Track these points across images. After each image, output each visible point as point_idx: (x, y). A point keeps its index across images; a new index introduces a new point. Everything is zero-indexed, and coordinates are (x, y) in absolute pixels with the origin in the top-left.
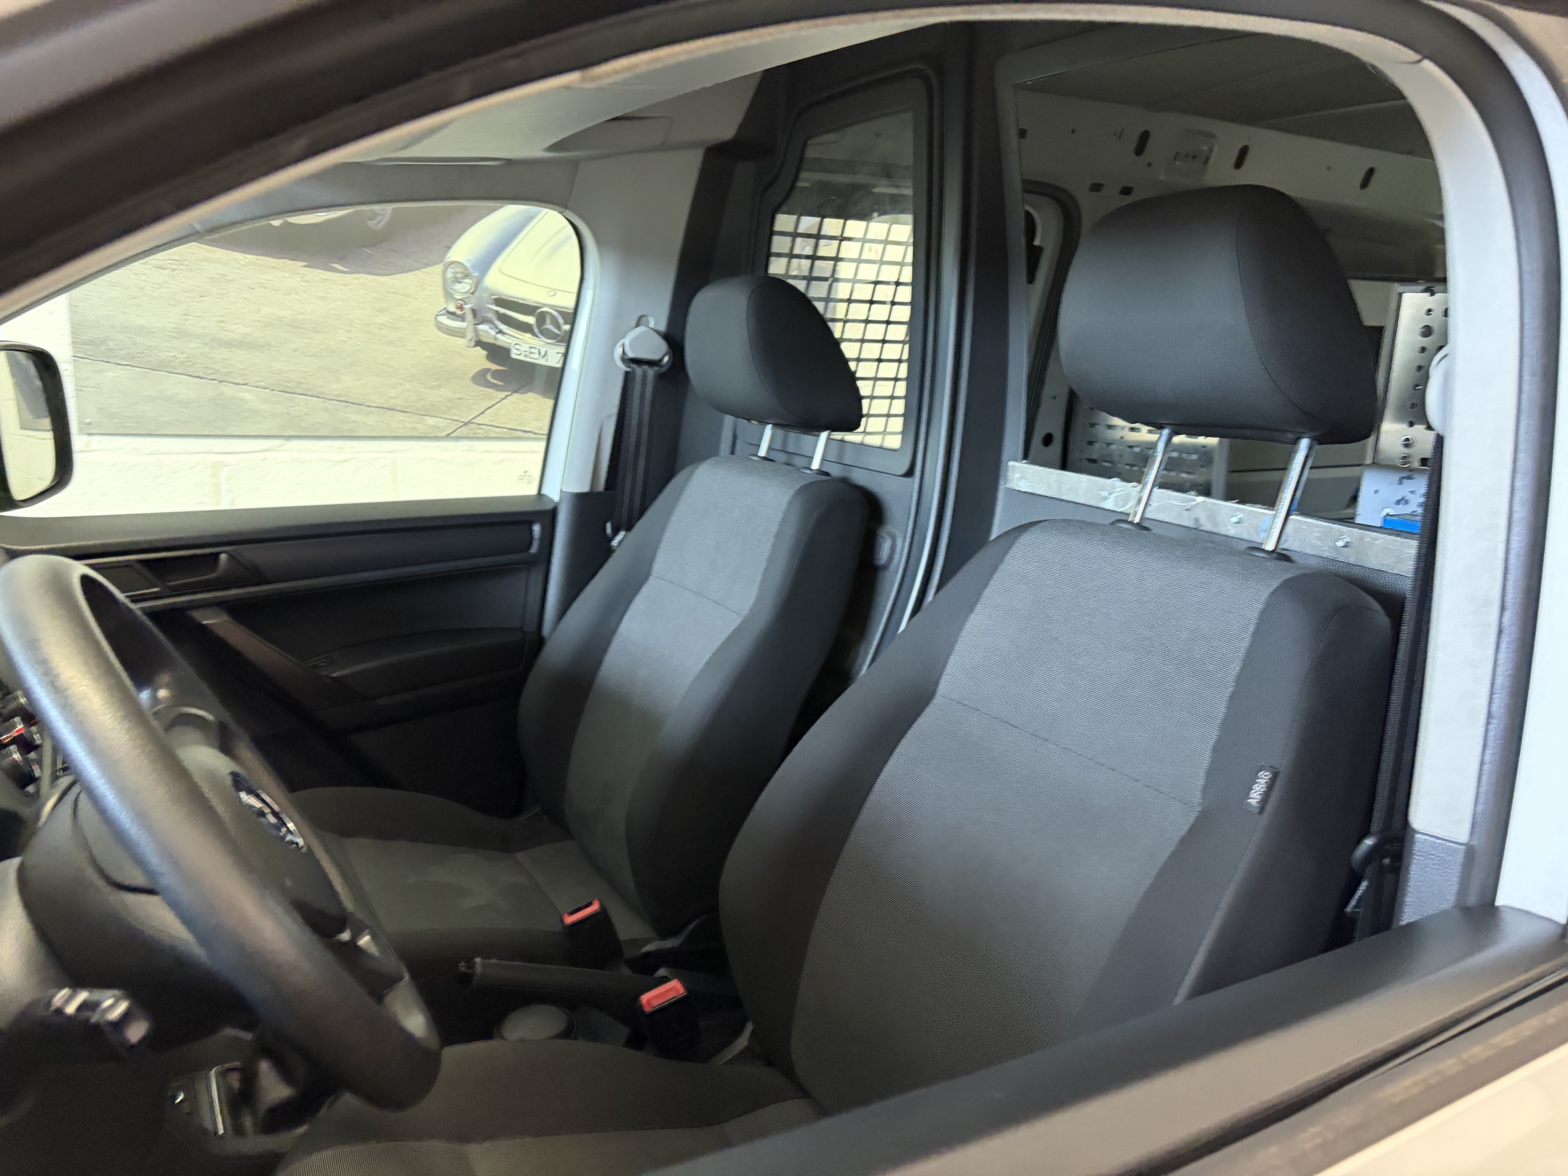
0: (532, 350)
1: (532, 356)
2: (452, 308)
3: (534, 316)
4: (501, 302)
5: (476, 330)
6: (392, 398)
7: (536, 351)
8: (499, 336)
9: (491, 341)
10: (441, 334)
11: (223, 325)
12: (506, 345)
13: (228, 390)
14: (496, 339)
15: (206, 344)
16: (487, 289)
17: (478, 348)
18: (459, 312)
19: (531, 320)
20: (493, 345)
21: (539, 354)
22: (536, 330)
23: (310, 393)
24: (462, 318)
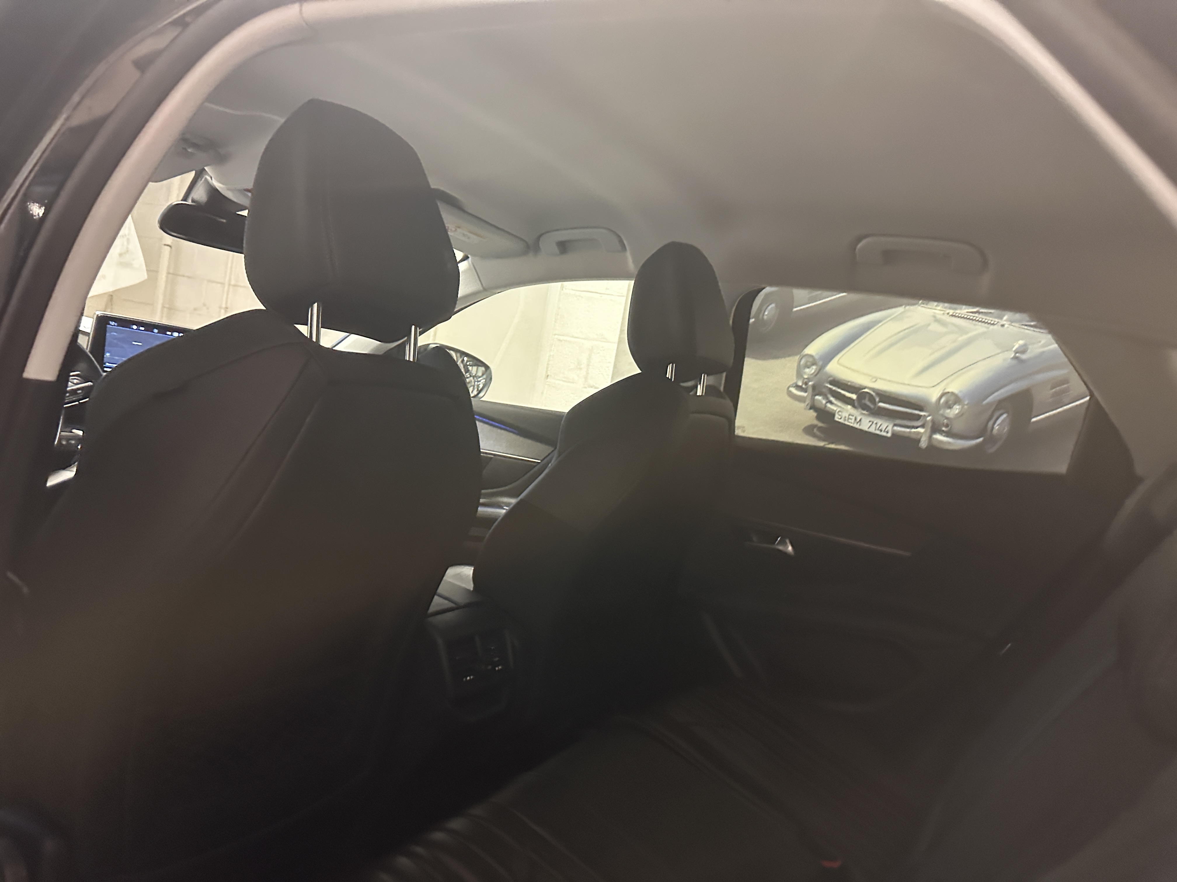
0: (851, 417)
1: (850, 420)
2: (800, 384)
3: (856, 394)
4: (836, 382)
5: (813, 399)
7: (854, 418)
8: (829, 405)
9: (822, 407)
10: (789, 398)
12: (832, 411)
14: (826, 406)
16: (826, 373)
17: (812, 411)
18: (804, 386)
19: (854, 396)
20: (823, 410)
21: (856, 419)
22: (856, 404)
24: (805, 391)
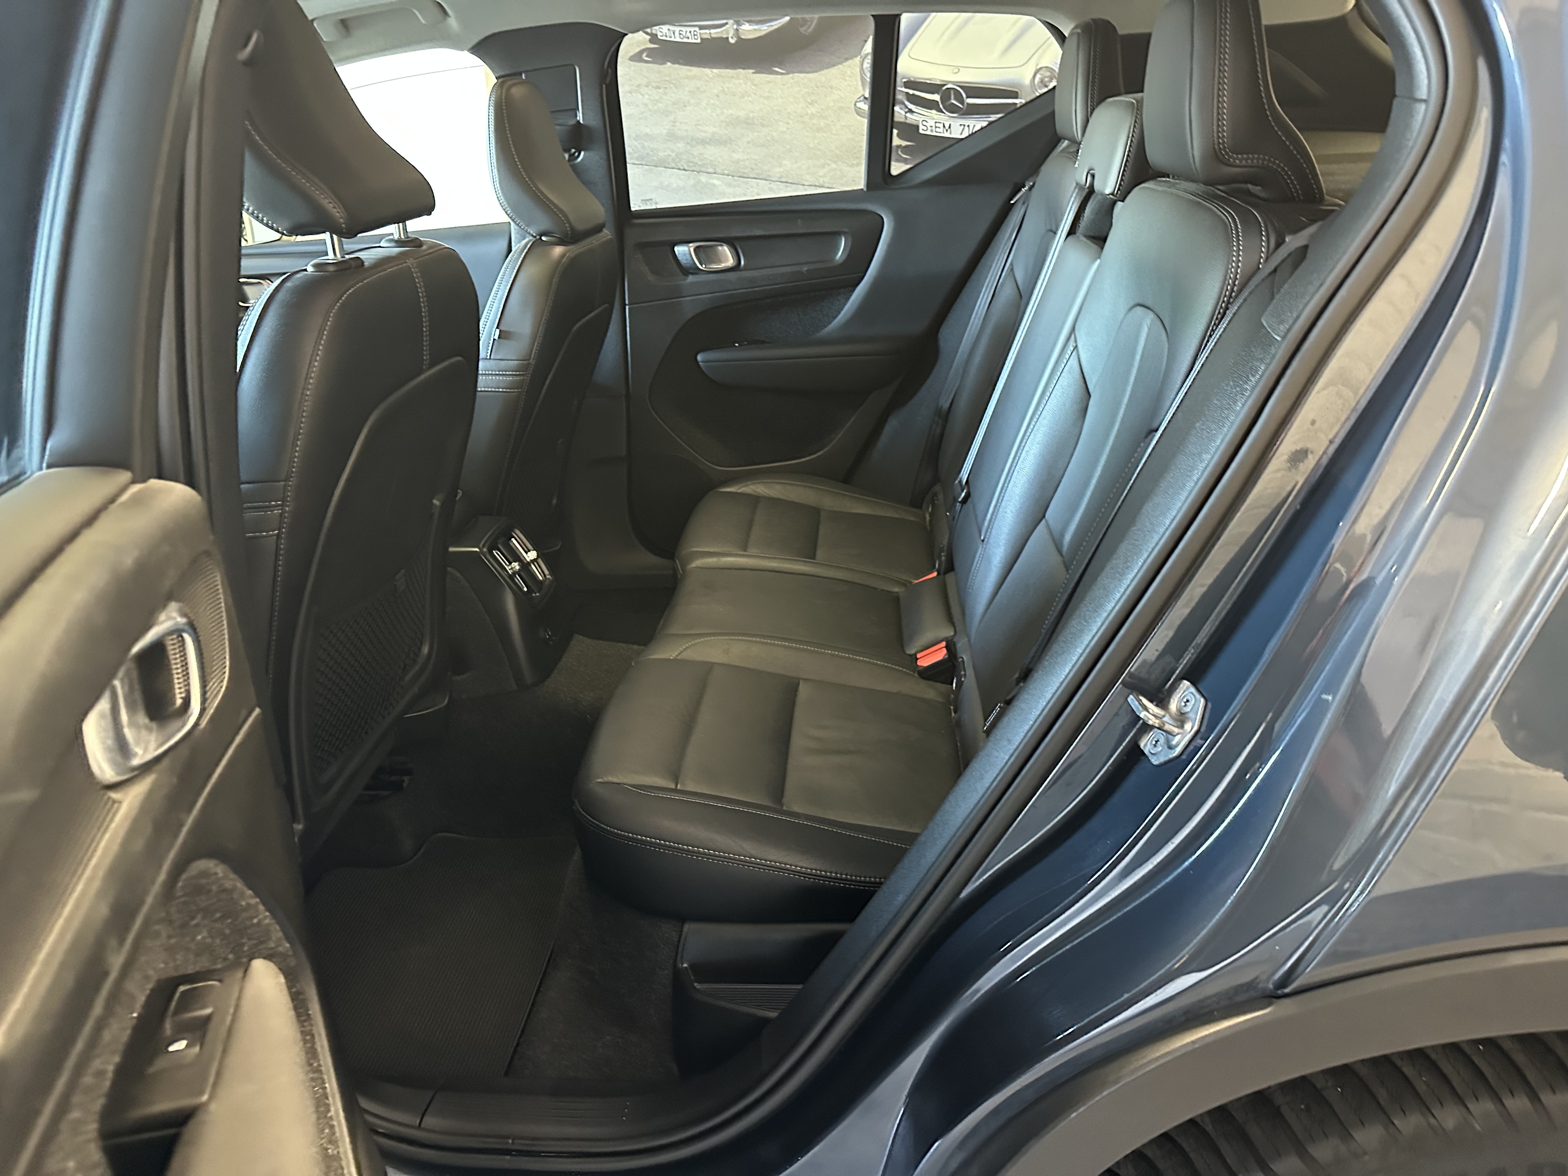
0: (938, 125)
1: (938, 130)
3: (938, 93)
4: (910, 84)
6: (820, 176)
7: (942, 125)
8: (908, 115)
9: (902, 120)
10: (859, 118)
11: (699, 127)
12: (914, 123)
13: (704, 178)
14: (906, 118)
15: (688, 143)
19: (936, 97)
20: (905, 123)
21: (944, 126)
22: (941, 106)
23: (761, 177)
